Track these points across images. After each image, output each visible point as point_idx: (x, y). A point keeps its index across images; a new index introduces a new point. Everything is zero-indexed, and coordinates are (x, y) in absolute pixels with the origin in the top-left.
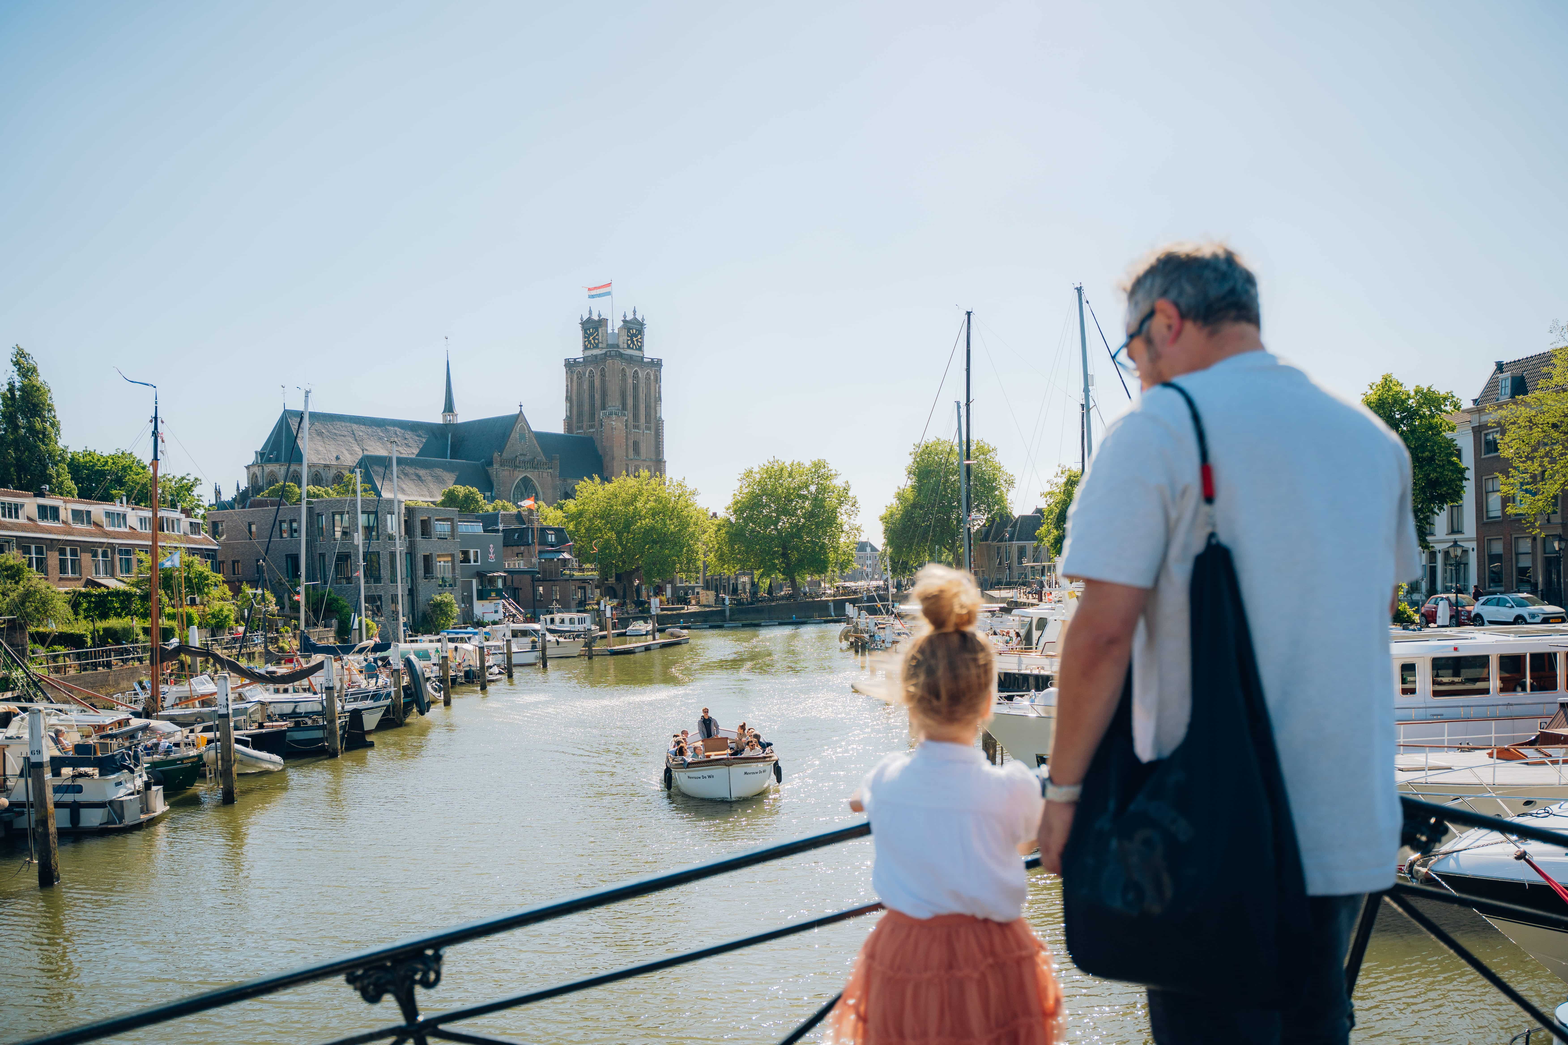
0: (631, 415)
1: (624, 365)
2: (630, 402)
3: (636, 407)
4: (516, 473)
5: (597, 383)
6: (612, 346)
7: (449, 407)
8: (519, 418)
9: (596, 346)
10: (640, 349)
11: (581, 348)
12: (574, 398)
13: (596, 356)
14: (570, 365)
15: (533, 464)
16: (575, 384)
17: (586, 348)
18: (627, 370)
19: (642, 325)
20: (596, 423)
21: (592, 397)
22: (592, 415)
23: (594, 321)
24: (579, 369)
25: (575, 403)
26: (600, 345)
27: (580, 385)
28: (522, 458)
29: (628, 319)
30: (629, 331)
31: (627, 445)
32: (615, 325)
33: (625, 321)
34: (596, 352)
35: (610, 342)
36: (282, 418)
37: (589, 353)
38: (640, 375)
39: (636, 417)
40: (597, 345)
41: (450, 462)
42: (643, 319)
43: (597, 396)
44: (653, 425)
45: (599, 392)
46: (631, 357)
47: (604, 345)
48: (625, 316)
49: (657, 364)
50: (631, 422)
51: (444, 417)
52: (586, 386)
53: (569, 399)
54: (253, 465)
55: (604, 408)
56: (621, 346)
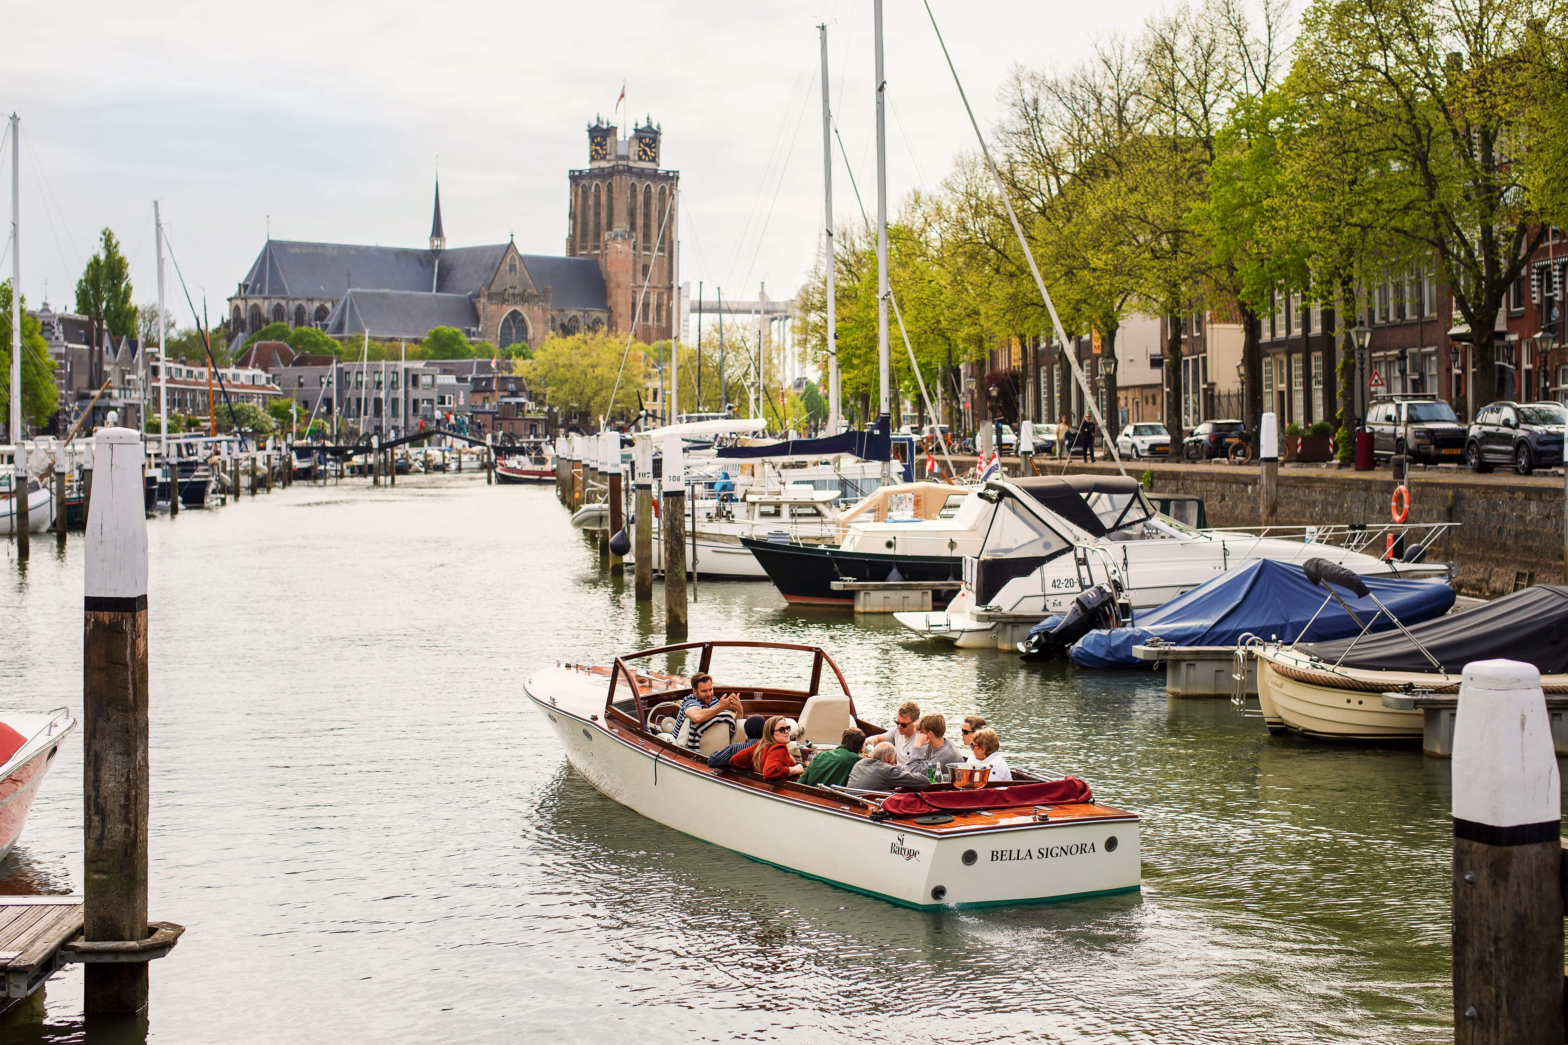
0: (640, 236)
1: (634, 180)
2: (640, 221)
3: (647, 226)
4: (504, 306)
5: (604, 199)
6: (622, 158)
7: (437, 231)
8: (510, 247)
9: (604, 158)
10: (654, 160)
11: (588, 158)
12: (579, 214)
13: (603, 169)
14: (576, 178)
15: (525, 298)
16: (580, 198)
17: (593, 159)
18: (638, 185)
19: (657, 133)
20: (602, 245)
21: (597, 215)
22: (598, 235)
23: (603, 130)
24: (584, 182)
25: (579, 220)
26: (608, 157)
27: (585, 199)
28: (511, 291)
29: (639, 127)
30: (640, 141)
31: (635, 270)
32: (625, 133)
33: (636, 130)
34: (603, 164)
35: (620, 153)
36: (266, 248)
37: (596, 164)
38: (653, 190)
39: (647, 237)
40: (605, 156)
41: (435, 296)
42: (658, 127)
43: (604, 214)
44: (667, 246)
45: (605, 209)
46: (643, 170)
47: (613, 157)
48: (637, 125)
49: (671, 178)
50: (640, 244)
51: (432, 241)
52: (591, 202)
53: (572, 215)
54: (235, 298)
55: (610, 227)
56: (632, 158)
